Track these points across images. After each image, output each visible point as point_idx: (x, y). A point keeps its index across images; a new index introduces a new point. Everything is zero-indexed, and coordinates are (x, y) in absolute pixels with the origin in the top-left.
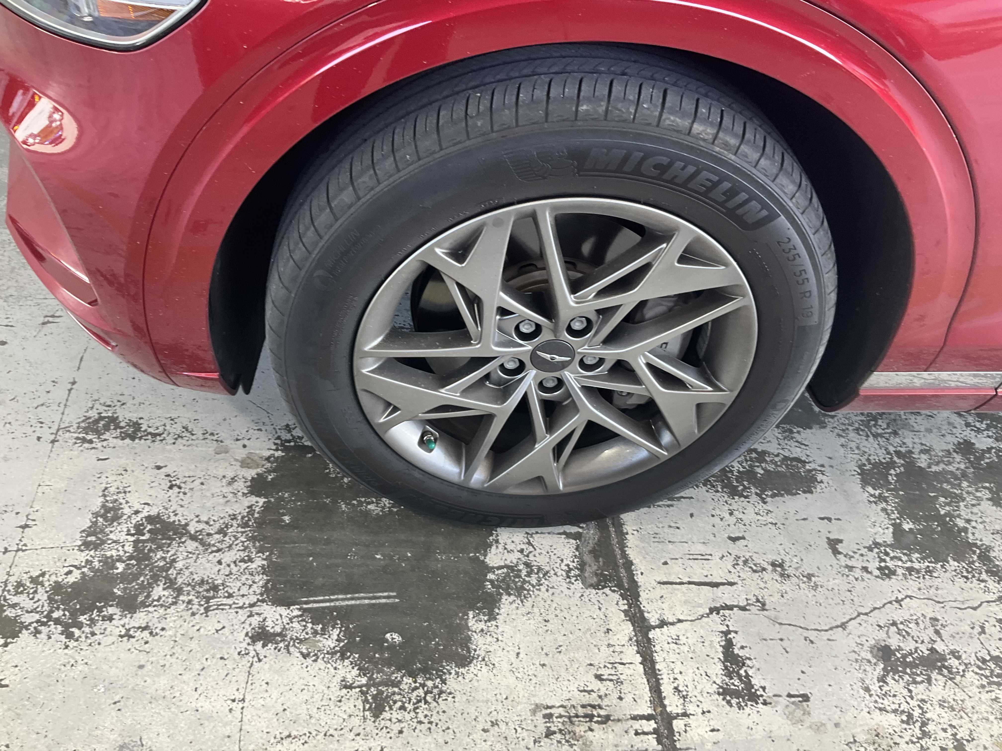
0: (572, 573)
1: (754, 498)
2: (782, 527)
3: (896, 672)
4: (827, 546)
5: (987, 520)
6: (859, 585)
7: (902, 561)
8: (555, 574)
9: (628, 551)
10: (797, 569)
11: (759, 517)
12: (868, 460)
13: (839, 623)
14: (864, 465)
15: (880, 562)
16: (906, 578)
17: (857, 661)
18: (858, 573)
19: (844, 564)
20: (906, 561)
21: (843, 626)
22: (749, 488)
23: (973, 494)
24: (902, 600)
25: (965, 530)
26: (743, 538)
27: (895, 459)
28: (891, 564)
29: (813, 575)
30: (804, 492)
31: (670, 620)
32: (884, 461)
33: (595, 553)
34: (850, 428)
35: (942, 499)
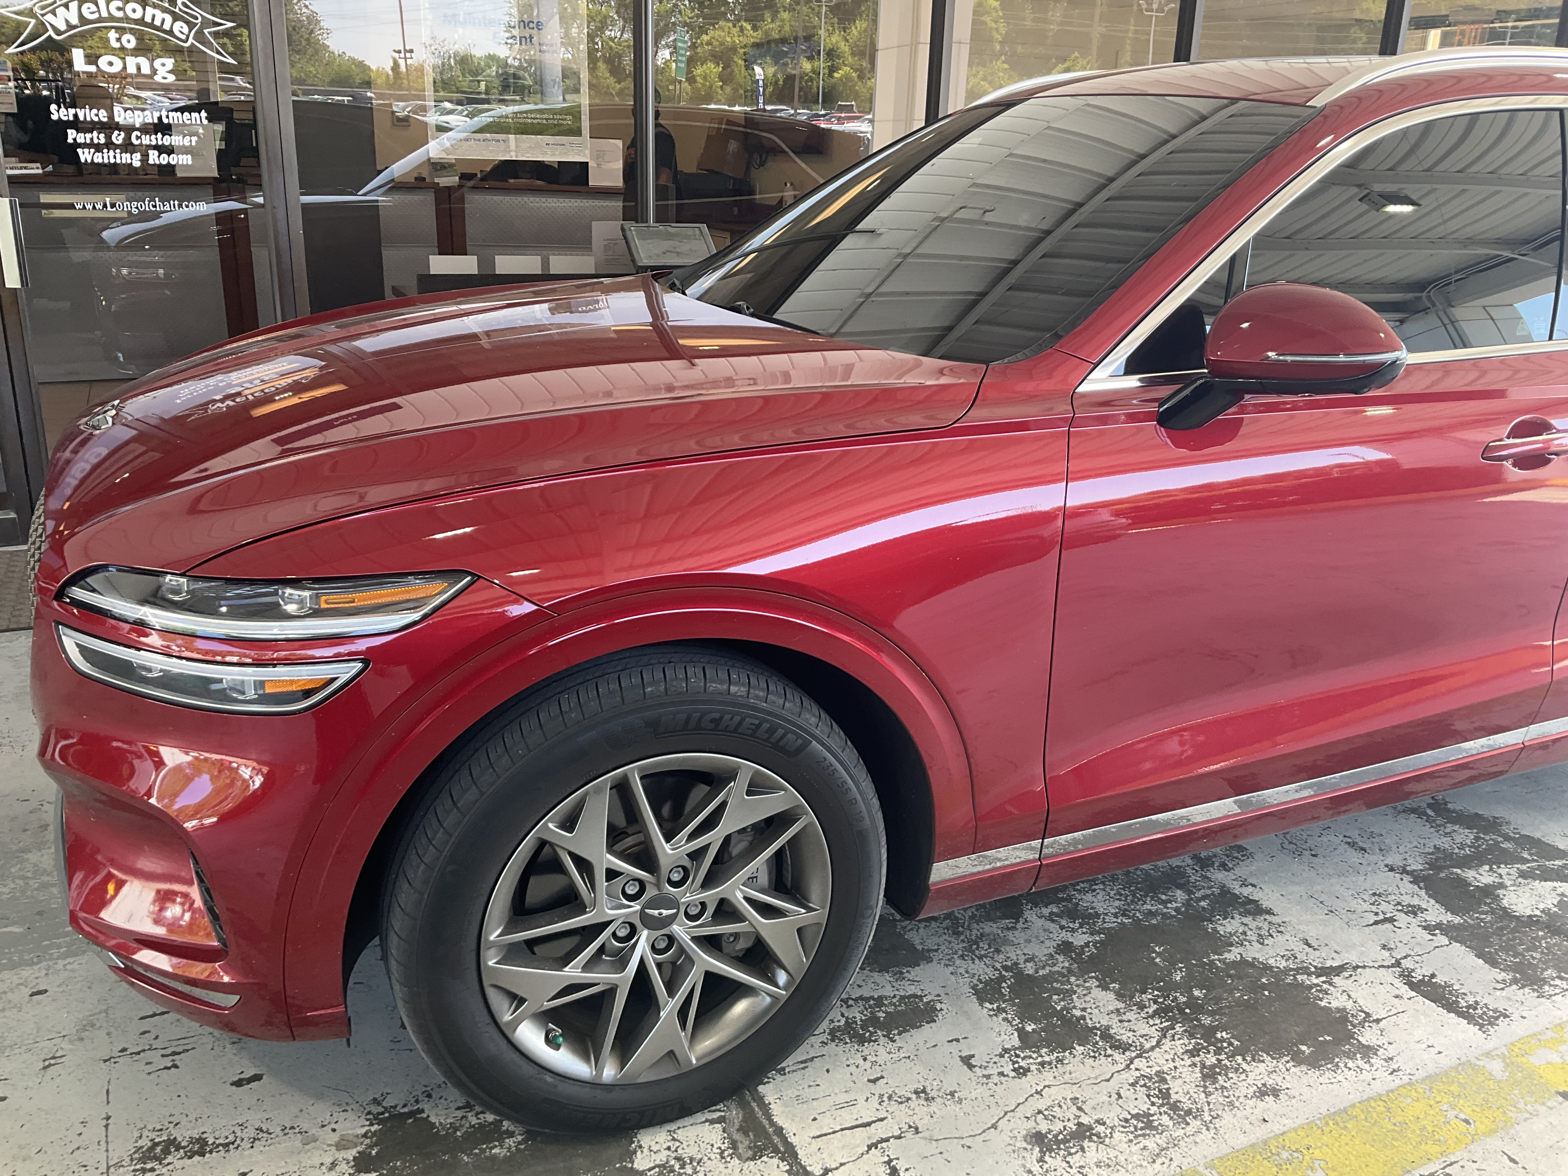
0: (726, 1153)
1: (882, 1040)
2: (915, 1058)
3: (1051, 1150)
4: (961, 1064)
5: (1101, 1004)
6: (999, 1089)
8: (709, 1159)
9: (775, 1119)
10: (939, 1090)
11: (892, 1055)
13: (990, 1125)
14: (977, 985)
16: (1040, 1072)
17: (1014, 1151)
18: (995, 1079)
21: (994, 1126)
22: (876, 1032)
23: (1083, 986)
24: (1042, 1090)
25: (1083, 1018)
26: (882, 1077)
27: (1004, 973)
28: (1023, 1064)
29: (955, 1092)
30: (928, 1023)
31: (833, 1166)
33: (743, 1130)
34: (956, 956)
35: (1055, 997)
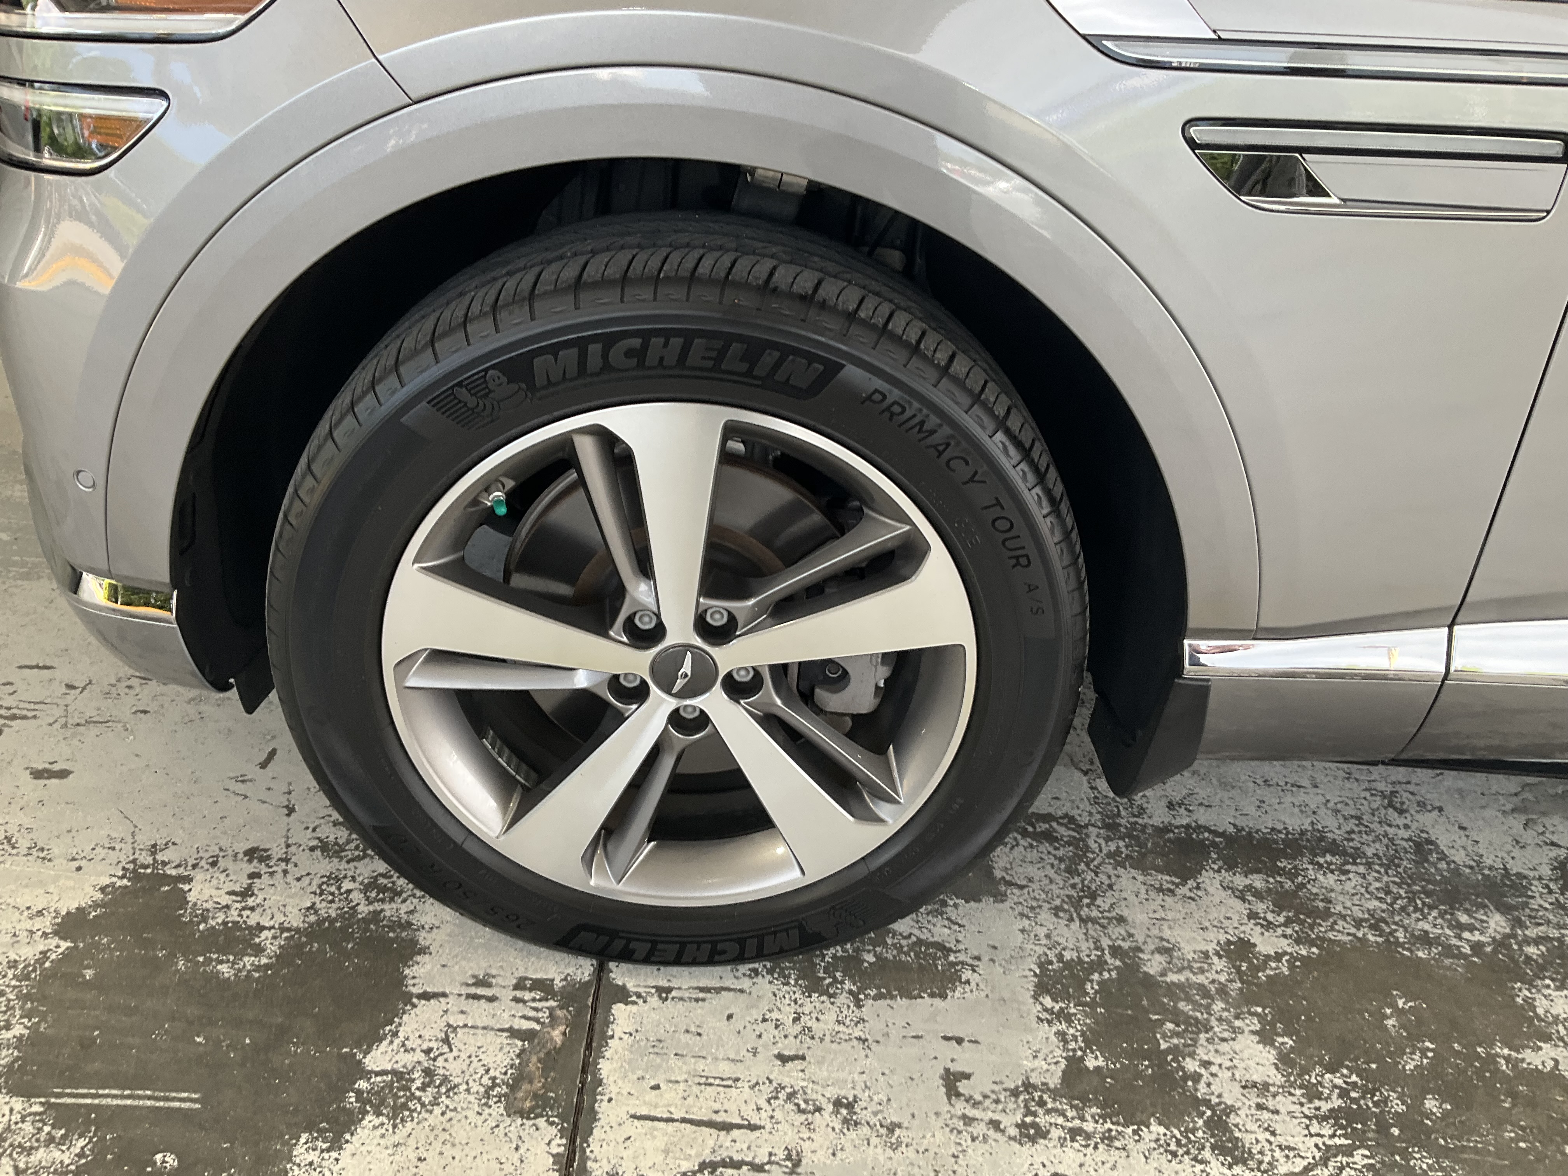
7: (1065, 1116)
12: (1060, 958)
15: (1025, 1116)
19: (959, 1113)
20: (1073, 1118)
32: (1087, 959)
